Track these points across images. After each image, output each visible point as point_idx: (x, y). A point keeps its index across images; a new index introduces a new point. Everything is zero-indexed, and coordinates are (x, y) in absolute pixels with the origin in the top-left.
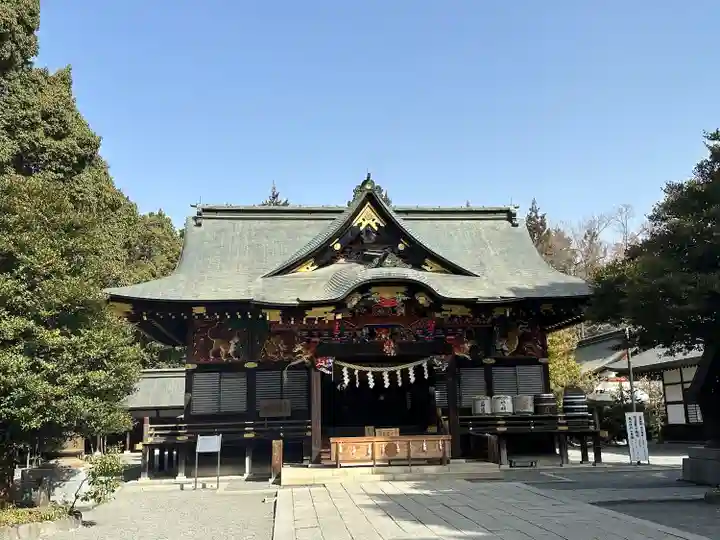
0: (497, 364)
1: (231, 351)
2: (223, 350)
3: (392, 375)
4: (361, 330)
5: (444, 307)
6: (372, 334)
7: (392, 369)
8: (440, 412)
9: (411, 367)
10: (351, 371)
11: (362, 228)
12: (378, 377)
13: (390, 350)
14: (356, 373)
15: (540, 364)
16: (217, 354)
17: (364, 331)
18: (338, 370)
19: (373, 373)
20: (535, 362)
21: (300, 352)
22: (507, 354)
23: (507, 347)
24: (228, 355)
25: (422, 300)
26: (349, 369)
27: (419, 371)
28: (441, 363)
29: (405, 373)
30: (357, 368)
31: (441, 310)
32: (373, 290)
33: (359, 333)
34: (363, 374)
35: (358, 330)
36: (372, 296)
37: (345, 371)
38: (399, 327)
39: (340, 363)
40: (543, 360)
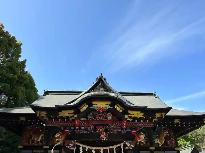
0: (156, 150)
1: (39, 140)
2: (36, 140)
5: (130, 112)
6: (95, 129)
7: (105, 148)
9: (114, 147)
13: (104, 137)
14: (87, 150)
15: (176, 151)
16: (33, 141)
17: (91, 127)
18: (78, 147)
20: (173, 150)
21: (59, 137)
22: (160, 145)
24: (38, 143)
25: (118, 108)
26: (83, 148)
30: (87, 147)
31: (128, 114)
32: (93, 102)
34: (90, 151)
35: (89, 127)
36: (93, 106)
37: (81, 149)
38: (109, 125)
39: (79, 144)
40: (176, 149)
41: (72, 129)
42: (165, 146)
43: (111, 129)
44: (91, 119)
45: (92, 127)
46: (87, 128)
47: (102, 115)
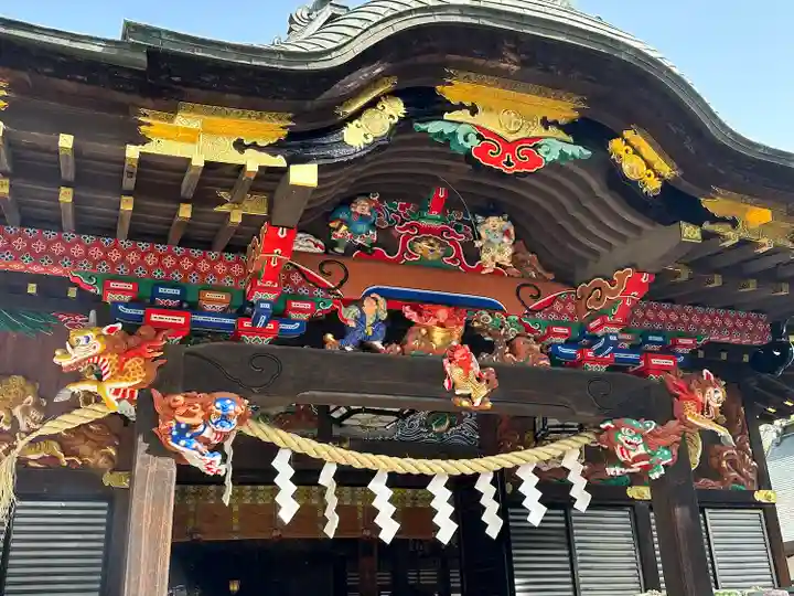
4: (359, 303)
7: (466, 467)
14: (328, 475)
15: (759, 505)
17: (370, 308)
20: (744, 502)
33: (349, 315)
35: (347, 303)
36: (447, 116)
38: (492, 308)
40: (760, 496)
41: (209, 307)
43: (513, 332)
44: (360, 247)
46: (334, 314)
47: (440, 232)
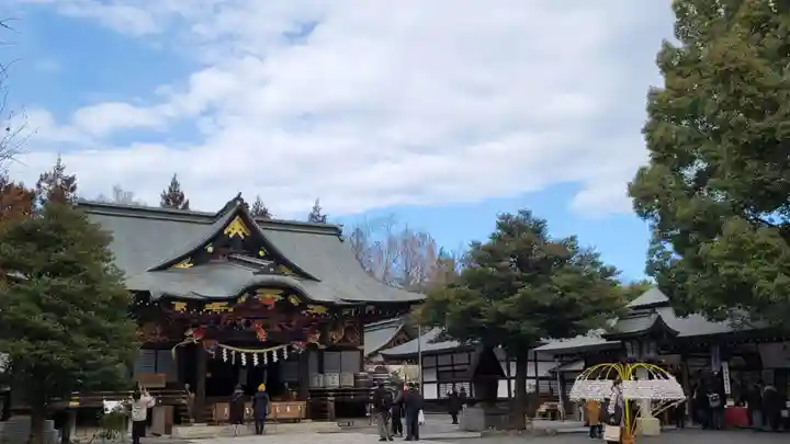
0: (327, 350)
3: (260, 356)
5: (310, 307)
6: (248, 324)
7: (261, 351)
8: (286, 384)
9: (274, 350)
10: (229, 352)
11: (231, 236)
12: (250, 357)
13: (262, 336)
14: (233, 353)
15: (358, 350)
18: (219, 351)
19: (246, 354)
20: (353, 349)
21: (191, 336)
22: (335, 342)
23: (336, 336)
25: (293, 300)
26: (227, 350)
27: (280, 353)
28: (299, 347)
29: (270, 354)
30: (234, 350)
31: (306, 309)
32: (258, 291)
33: (238, 323)
34: (238, 354)
36: (256, 295)
37: (225, 351)
39: (221, 345)
40: (360, 347)
42: (345, 344)
45: (243, 321)
